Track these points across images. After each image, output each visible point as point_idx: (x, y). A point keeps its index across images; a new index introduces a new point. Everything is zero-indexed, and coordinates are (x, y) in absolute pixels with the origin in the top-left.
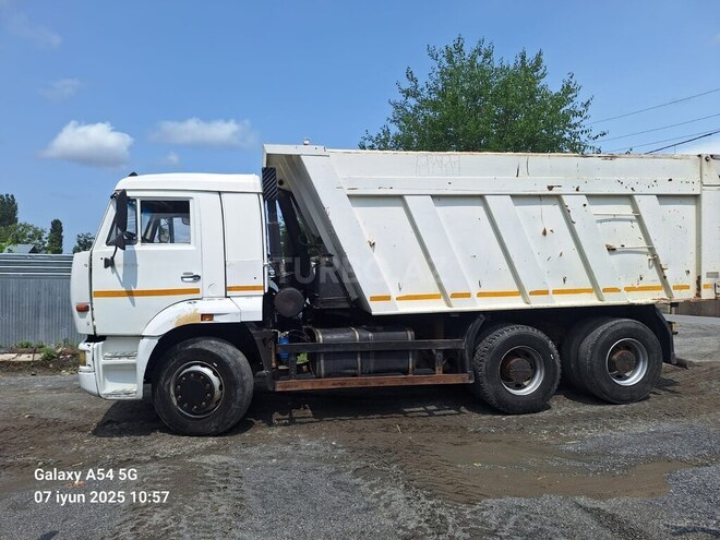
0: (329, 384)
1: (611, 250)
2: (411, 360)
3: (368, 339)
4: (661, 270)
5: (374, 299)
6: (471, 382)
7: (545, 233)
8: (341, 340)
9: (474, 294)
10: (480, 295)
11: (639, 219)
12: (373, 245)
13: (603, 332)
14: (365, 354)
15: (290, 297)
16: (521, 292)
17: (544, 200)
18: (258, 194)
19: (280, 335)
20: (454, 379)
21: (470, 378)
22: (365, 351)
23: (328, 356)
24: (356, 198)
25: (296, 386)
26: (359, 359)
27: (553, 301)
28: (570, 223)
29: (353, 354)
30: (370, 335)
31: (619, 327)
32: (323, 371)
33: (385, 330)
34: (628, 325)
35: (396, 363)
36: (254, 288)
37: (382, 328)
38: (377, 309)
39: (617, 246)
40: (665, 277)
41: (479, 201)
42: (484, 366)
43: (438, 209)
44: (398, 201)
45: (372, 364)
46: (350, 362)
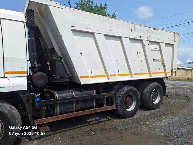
0: (62, 117)
1: (154, 60)
2: (95, 102)
3: (78, 95)
4: (164, 67)
5: (82, 77)
6: (115, 108)
7: (138, 53)
8: (67, 96)
9: (117, 75)
10: (119, 75)
11: (160, 50)
12: (81, 54)
13: (151, 87)
14: (77, 102)
15: (41, 77)
16: (130, 74)
17: (138, 41)
18: (24, 22)
19: (36, 96)
20: (110, 108)
21: (115, 107)
22: (77, 101)
23: (61, 105)
24: (75, 31)
25: (46, 121)
26: (75, 104)
27: (139, 77)
28: (144, 50)
29: (72, 103)
30: (79, 93)
31: (155, 85)
32: (58, 112)
33: (85, 91)
34: (157, 84)
35: (89, 104)
36: (22, 73)
37: (84, 90)
38: (83, 82)
39: (155, 59)
40: (165, 69)
41: (119, 39)
42: (119, 102)
43: (106, 40)
44: (91, 35)
45: (80, 106)
46: (70, 106)
